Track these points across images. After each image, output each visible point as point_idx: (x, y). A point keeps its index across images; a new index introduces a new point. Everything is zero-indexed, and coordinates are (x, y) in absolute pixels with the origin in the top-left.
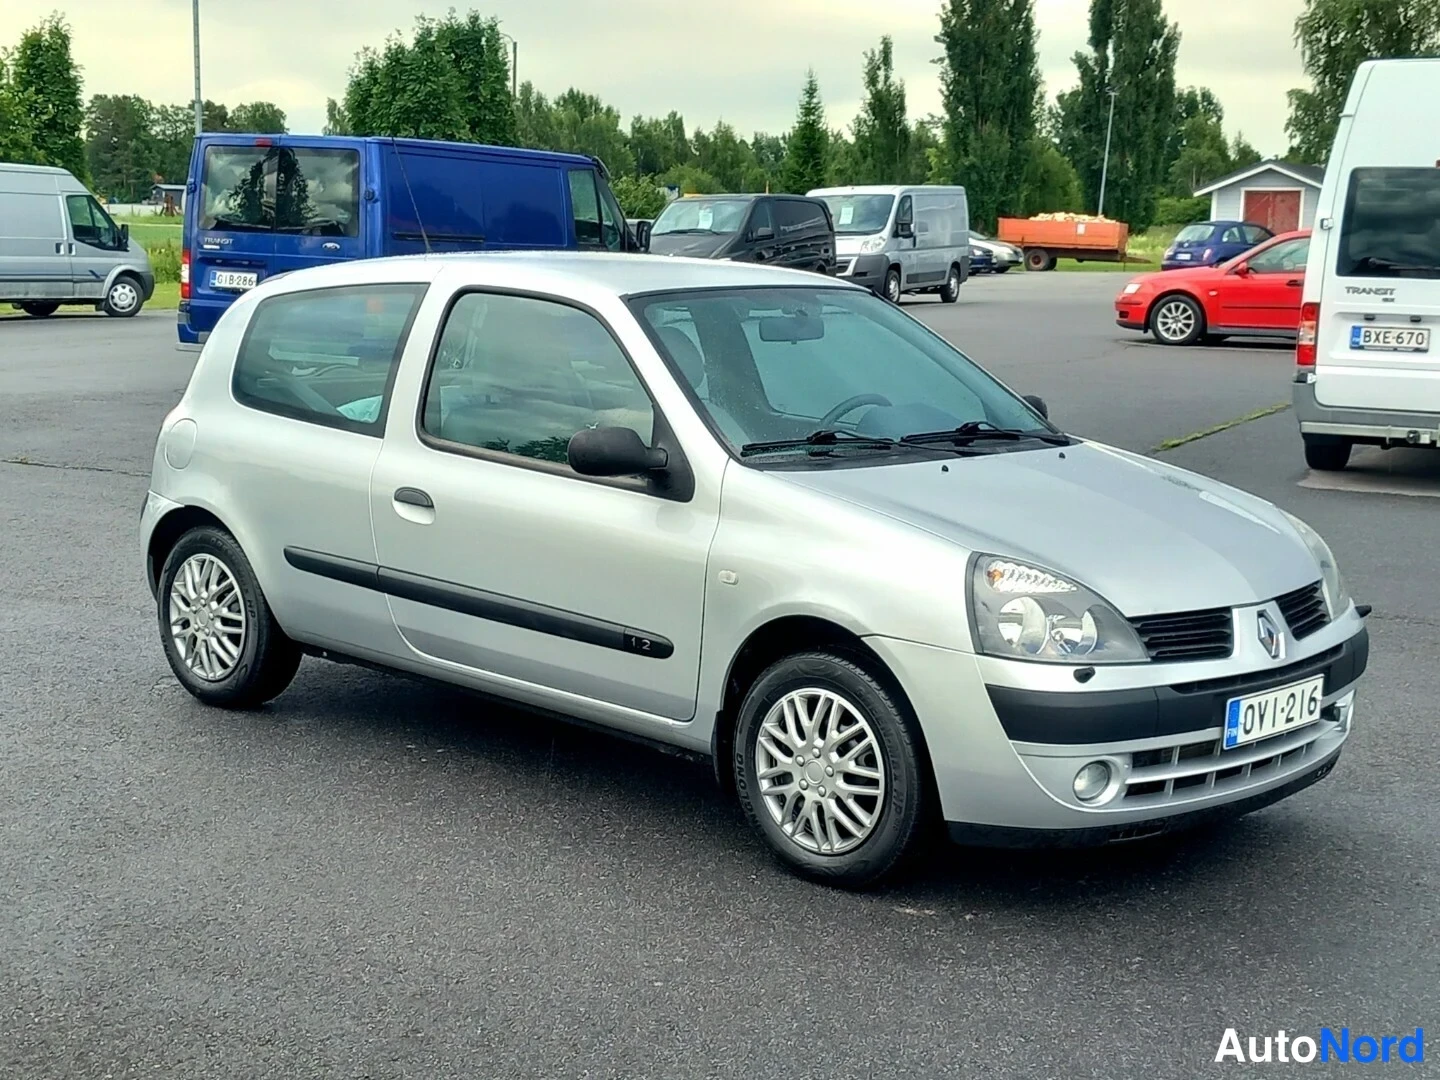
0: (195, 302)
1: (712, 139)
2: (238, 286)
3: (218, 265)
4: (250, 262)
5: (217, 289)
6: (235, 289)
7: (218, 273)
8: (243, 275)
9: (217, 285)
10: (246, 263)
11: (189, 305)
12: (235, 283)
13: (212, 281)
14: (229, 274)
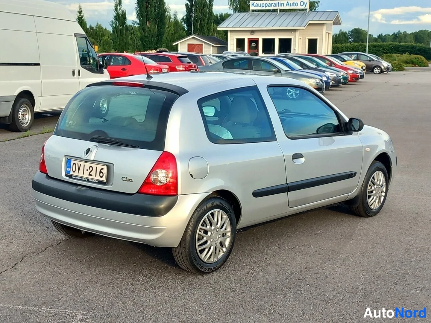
1: (95, 28)
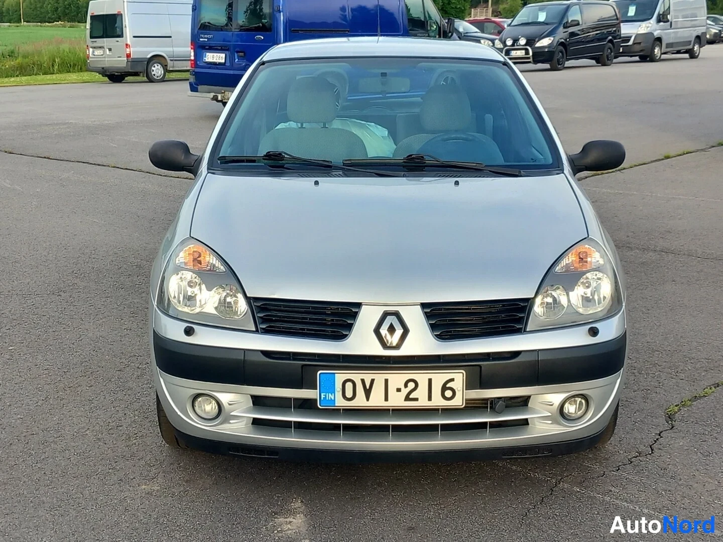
0: (197, 70)
2: (216, 61)
3: (207, 49)
4: (222, 47)
5: (206, 62)
6: (215, 62)
7: (207, 54)
8: (218, 55)
9: (207, 60)
10: (220, 48)
11: (194, 71)
12: (215, 59)
13: (204, 58)
14: (212, 54)
